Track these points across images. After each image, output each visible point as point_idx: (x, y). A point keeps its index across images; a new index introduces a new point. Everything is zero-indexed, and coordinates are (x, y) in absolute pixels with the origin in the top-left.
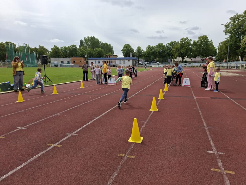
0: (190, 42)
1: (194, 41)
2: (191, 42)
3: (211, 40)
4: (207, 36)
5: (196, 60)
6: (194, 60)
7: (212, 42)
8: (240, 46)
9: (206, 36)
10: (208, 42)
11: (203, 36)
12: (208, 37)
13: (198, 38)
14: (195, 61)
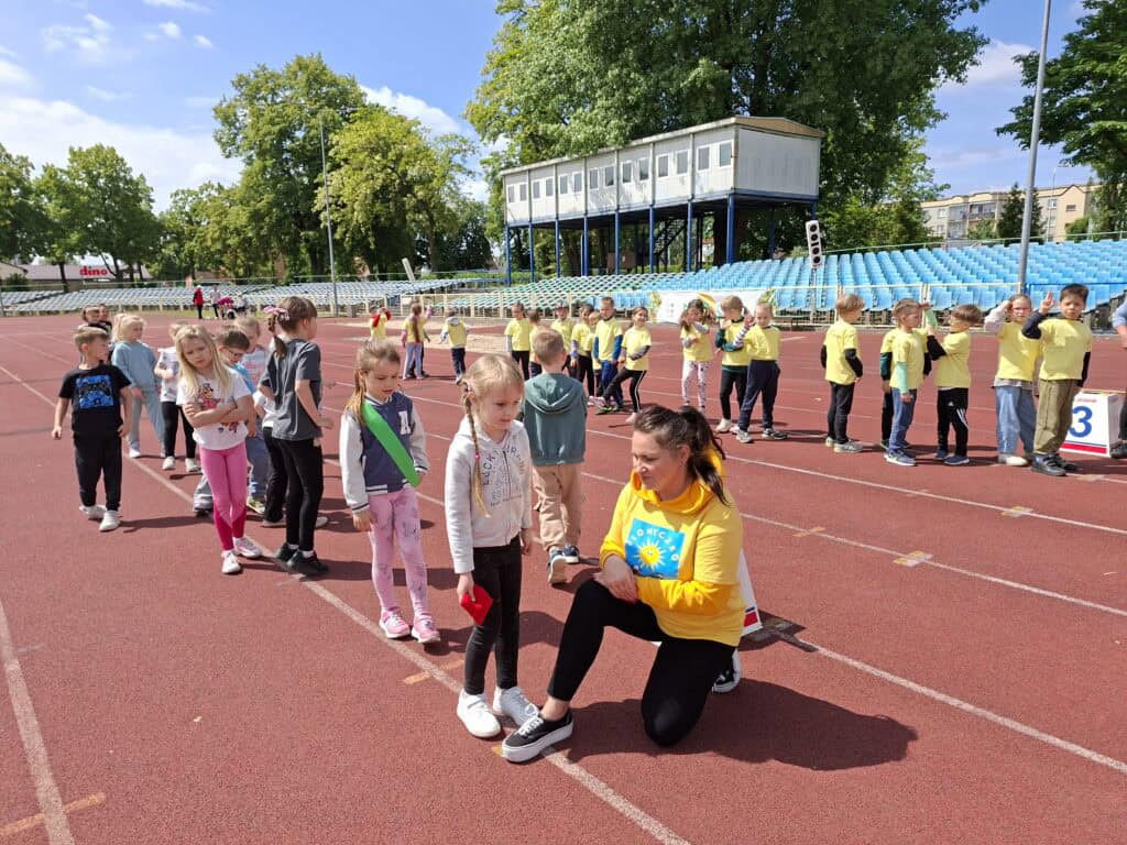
0: (24, 173)
1: (45, 169)
2: (28, 172)
3: (142, 176)
4: (120, 153)
5: (67, 276)
6: (59, 277)
7: (148, 184)
8: (319, 212)
9: (113, 150)
10: (130, 182)
11: (99, 149)
12: (122, 160)
13: (69, 156)
14: (64, 280)
